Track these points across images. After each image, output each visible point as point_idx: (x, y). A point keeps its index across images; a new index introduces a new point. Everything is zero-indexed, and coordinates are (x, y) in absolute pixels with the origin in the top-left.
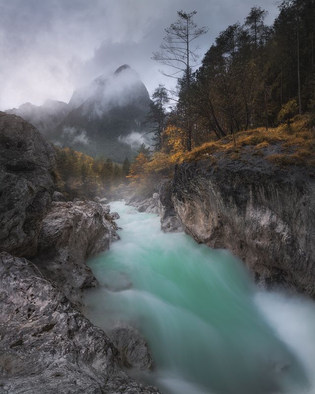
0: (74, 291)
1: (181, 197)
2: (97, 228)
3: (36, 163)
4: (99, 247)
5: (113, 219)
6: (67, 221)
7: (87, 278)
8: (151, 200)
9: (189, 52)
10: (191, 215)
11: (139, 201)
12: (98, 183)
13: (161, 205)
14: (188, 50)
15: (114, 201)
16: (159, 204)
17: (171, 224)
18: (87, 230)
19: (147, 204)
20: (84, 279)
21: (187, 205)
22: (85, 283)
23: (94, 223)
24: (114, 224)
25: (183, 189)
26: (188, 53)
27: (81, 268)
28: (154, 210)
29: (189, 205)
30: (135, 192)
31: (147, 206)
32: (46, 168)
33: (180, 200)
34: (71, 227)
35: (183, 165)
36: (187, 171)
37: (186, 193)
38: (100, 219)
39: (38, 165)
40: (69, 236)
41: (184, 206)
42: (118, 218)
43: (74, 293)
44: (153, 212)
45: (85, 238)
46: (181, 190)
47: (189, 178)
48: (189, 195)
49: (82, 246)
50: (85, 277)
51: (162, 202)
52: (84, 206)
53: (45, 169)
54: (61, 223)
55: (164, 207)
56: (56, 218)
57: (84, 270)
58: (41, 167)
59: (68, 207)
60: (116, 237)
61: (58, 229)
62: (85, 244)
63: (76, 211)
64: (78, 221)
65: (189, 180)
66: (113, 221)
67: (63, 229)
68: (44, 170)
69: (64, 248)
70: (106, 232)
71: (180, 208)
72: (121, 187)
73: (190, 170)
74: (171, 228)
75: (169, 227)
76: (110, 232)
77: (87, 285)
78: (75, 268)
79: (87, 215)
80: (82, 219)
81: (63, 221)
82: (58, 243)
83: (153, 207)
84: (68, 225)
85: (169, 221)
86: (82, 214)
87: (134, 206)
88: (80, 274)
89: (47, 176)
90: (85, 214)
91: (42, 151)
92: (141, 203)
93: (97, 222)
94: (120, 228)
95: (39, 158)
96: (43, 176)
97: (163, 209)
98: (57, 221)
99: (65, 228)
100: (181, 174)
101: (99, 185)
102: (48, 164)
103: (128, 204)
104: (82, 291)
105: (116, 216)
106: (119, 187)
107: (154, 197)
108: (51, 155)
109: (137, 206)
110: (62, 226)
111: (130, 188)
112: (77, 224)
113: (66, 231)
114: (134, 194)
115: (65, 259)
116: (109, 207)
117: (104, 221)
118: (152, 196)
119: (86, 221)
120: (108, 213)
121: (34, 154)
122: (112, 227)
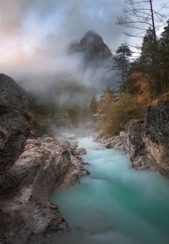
0: (33, 238)
1: (154, 139)
2: (65, 165)
3: (7, 106)
4: (69, 181)
5: (80, 155)
6: (36, 160)
7: (53, 220)
8: (118, 138)
9: (153, 12)
10: (166, 157)
11: (106, 138)
12: (67, 120)
13: (130, 145)
14: (152, 10)
15: (82, 137)
16: (128, 143)
17: (142, 163)
18: (56, 168)
19: (114, 141)
20: (49, 221)
21: (161, 147)
22: (50, 226)
23: (62, 160)
24: (80, 159)
25: (157, 131)
26: (152, 14)
27: (45, 207)
28: (121, 147)
29: (164, 147)
30: (102, 129)
31: (115, 144)
32: (19, 110)
33: (153, 142)
34: (39, 166)
35: (158, 107)
36: (162, 113)
37: (160, 135)
38: (68, 156)
39: (9, 108)
40: (36, 174)
41: (158, 148)
42: (85, 153)
43: (33, 240)
44: (120, 149)
45: (53, 175)
46: (154, 132)
47: (165, 121)
48: (163, 138)
49: (47, 183)
50: (50, 219)
51: (131, 141)
52: (52, 143)
53: (17, 111)
54: (29, 162)
55: (134, 146)
56: (25, 157)
57: (49, 209)
58: (13, 110)
59: (36, 144)
60: (85, 172)
61: (25, 169)
62: (53, 180)
63: (45, 150)
64: (46, 159)
65: (165, 123)
66: (79, 156)
67: (30, 169)
68: (15, 113)
69: (28, 186)
70: (74, 168)
71: (154, 149)
72: (89, 124)
73: (165, 112)
74: (143, 166)
75: (141, 166)
76: (78, 168)
77: (52, 228)
78: (38, 207)
79: (55, 153)
80: (50, 157)
81: (31, 161)
82: (23, 182)
83: (120, 145)
84: (36, 164)
85: (140, 160)
86: (50, 152)
87: (102, 143)
88: (44, 215)
89: (21, 119)
90: (53, 152)
91: (14, 95)
92: (109, 140)
93: (65, 159)
94: (87, 164)
95: (11, 101)
96: (16, 119)
97: (132, 148)
98: (26, 160)
99: (32, 168)
100: (155, 116)
101: (68, 122)
102: (20, 105)
103: (96, 141)
104: (44, 236)
105: (84, 151)
106: (87, 124)
107: (120, 135)
108: (24, 97)
109: (105, 143)
110: (30, 165)
111: (98, 126)
112: (44, 162)
113: (33, 170)
114: (101, 131)
115: (26, 199)
116: (77, 143)
117: (72, 157)
118: (119, 134)
119: (54, 159)
120: (75, 149)
121: (6, 98)
122: (79, 163)
